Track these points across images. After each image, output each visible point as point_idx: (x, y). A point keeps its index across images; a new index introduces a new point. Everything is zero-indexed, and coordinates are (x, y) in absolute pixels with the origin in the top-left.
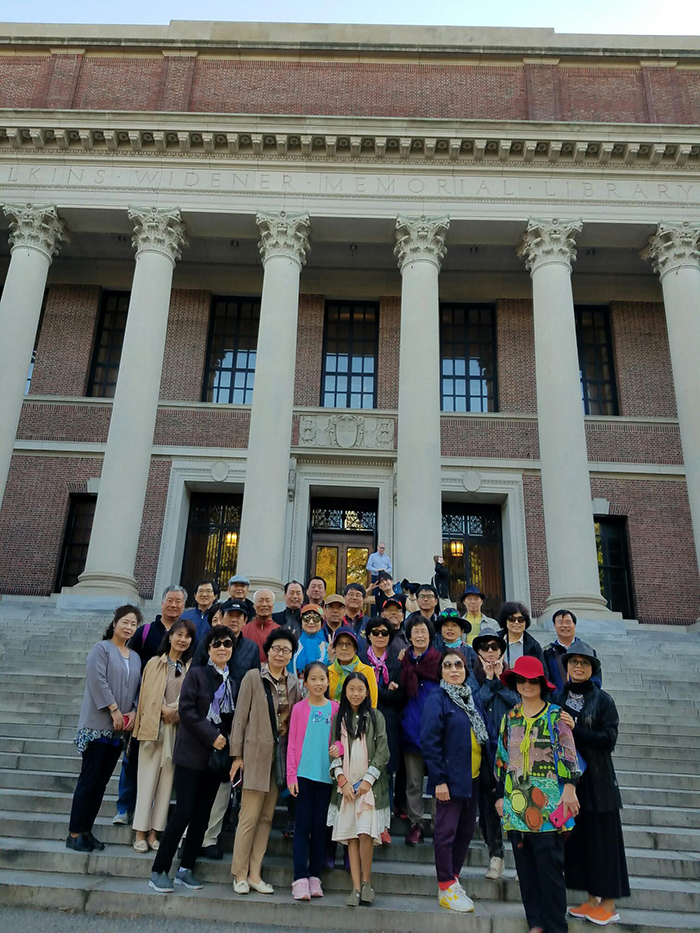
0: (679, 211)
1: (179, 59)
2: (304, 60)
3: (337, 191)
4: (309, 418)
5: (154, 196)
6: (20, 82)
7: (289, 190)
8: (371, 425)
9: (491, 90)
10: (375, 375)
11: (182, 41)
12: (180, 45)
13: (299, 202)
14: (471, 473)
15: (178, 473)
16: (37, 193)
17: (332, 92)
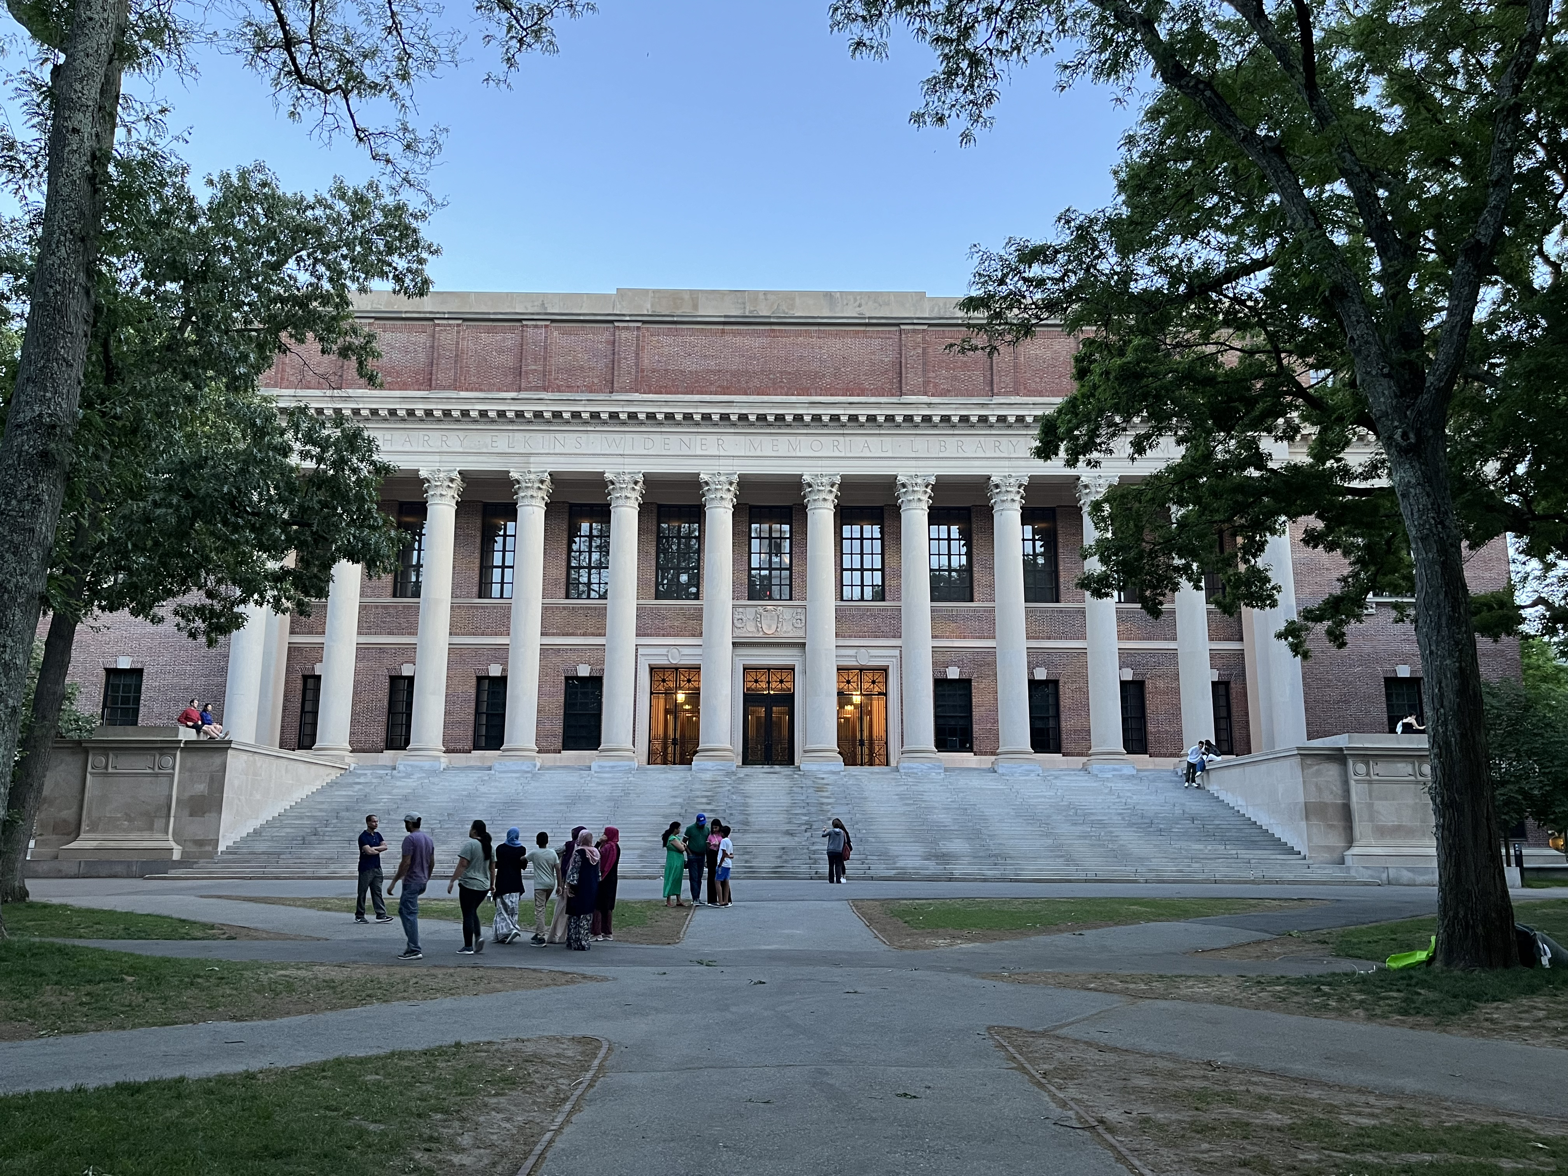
0: (1006, 463)
1: (627, 328)
2: (727, 327)
3: (759, 453)
4: (741, 610)
5: (620, 460)
6: (501, 351)
7: (722, 453)
8: (787, 614)
9: (874, 353)
10: (790, 569)
11: (630, 315)
12: (628, 318)
13: (730, 462)
14: (863, 650)
15: (643, 658)
16: (532, 459)
17: (750, 358)
